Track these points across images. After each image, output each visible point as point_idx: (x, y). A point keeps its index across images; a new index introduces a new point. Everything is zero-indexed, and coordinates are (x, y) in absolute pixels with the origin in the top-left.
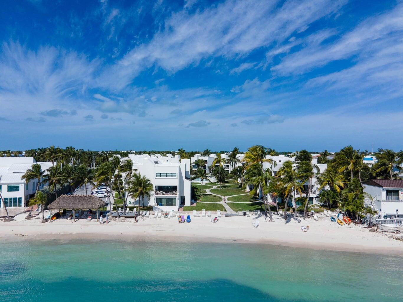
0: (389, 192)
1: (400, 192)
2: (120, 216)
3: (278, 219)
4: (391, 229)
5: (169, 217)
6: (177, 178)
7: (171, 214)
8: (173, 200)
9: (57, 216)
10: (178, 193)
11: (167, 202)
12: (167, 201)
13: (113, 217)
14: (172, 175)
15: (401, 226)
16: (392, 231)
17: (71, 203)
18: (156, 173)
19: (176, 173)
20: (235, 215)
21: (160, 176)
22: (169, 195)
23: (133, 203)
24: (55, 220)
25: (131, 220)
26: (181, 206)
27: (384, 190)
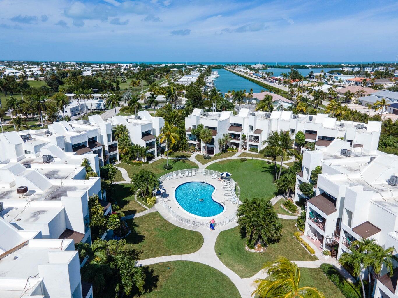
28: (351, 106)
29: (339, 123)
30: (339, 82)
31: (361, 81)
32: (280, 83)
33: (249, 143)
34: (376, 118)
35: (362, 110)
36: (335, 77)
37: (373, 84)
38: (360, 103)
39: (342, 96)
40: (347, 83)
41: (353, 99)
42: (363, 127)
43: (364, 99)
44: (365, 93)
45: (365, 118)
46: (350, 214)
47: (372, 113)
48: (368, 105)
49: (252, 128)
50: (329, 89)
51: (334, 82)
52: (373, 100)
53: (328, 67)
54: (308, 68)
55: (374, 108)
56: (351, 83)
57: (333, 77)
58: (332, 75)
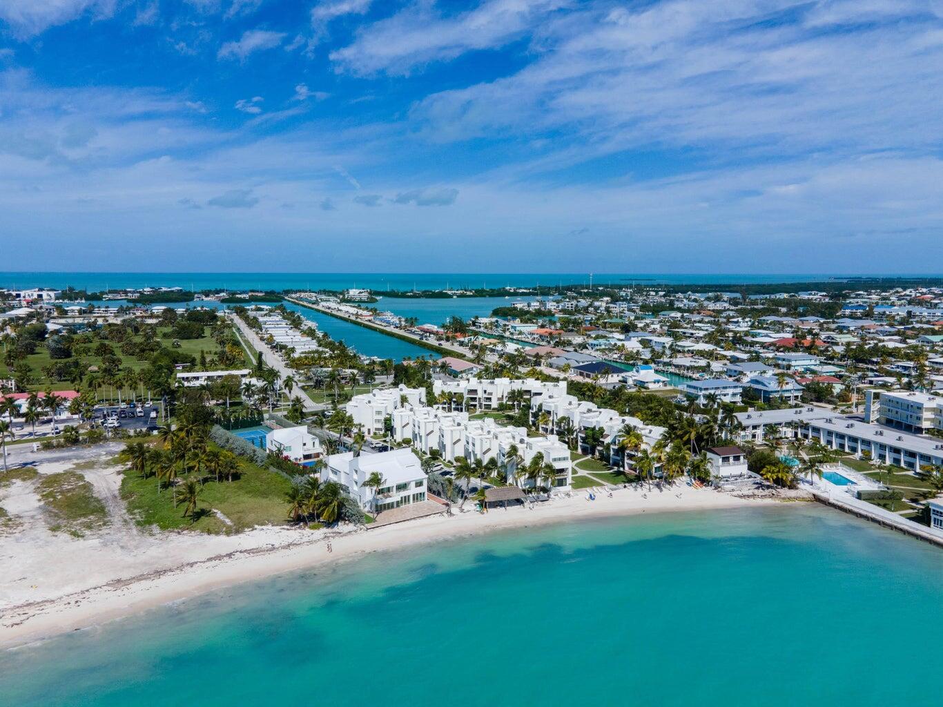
1: (730, 458)
8: (564, 480)
12: (558, 481)
14: (564, 459)
17: (503, 495)
19: (567, 457)
21: (555, 461)
22: (561, 477)
27: (720, 458)
28: (543, 368)
29: (543, 384)
30: (519, 334)
31: (547, 334)
32: (440, 339)
33: (484, 403)
34: (565, 379)
35: (554, 373)
36: (512, 327)
37: (560, 339)
38: (551, 366)
39: (531, 358)
40: (529, 336)
41: (543, 361)
42: (557, 385)
43: (554, 360)
44: (554, 355)
45: (557, 380)
46: (556, 414)
47: (562, 375)
48: (559, 368)
49: (485, 392)
50: (516, 350)
51: (512, 334)
52: (562, 362)
53: (484, 294)
54: (450, 297)
55: (564, 371)
56: (534, 336)
57: (510, 327)
58: (507, 323)
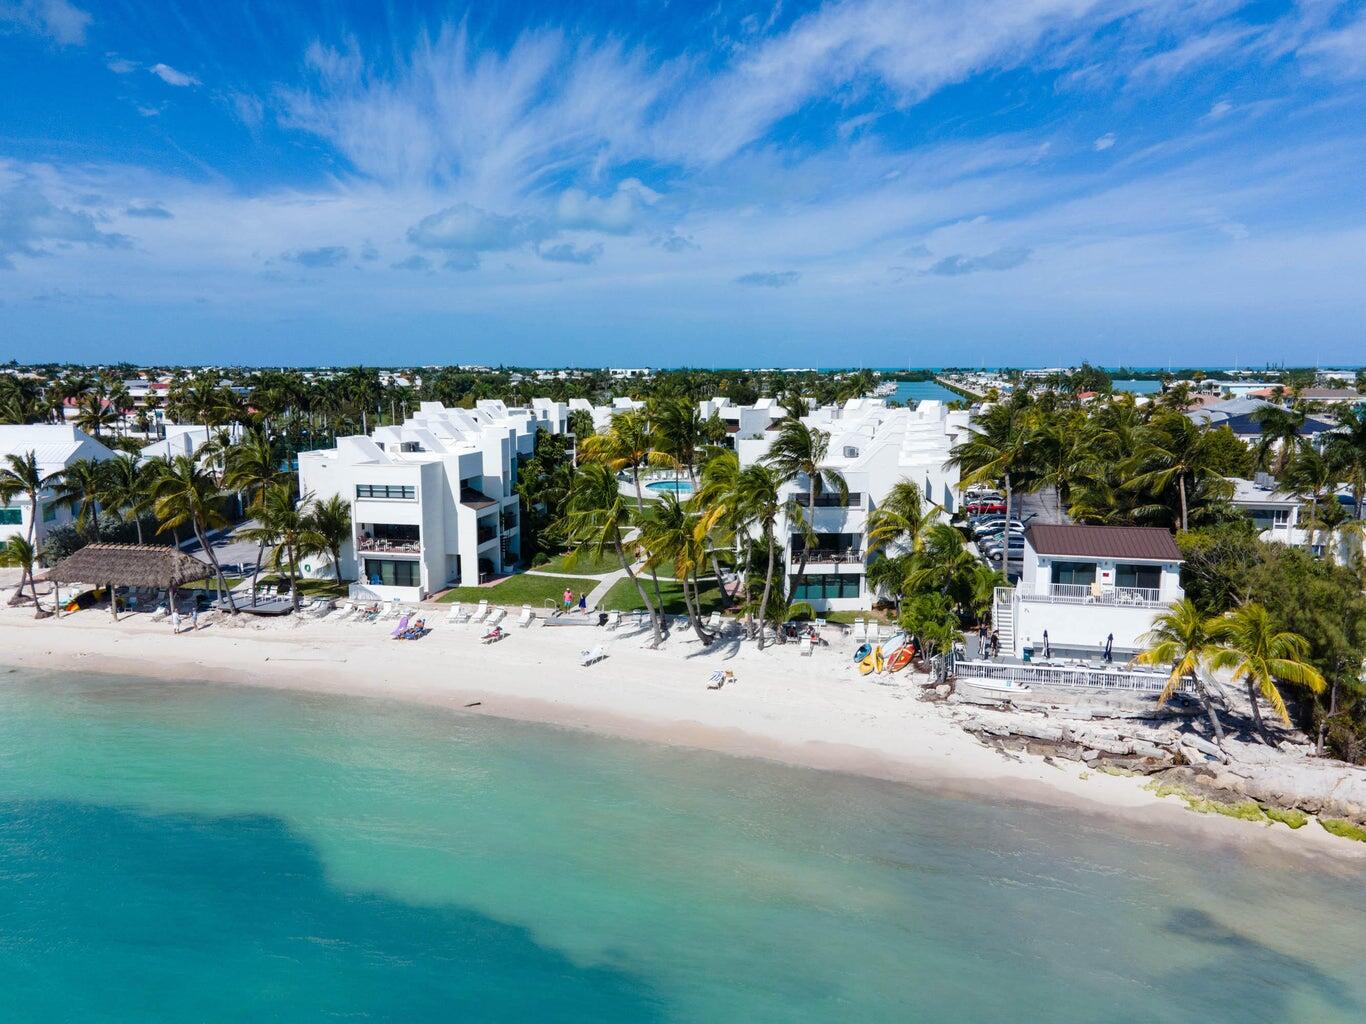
0: (1059, 572)
1: (1099, 571)
2: (238, 611)
3: (689, 642)
4: (988, 694)
5: (378, 618)
6: (418, 502)
7: (386, 610)
8: (415, 567)
9: (85, 601)
10: (423, 549)
11: (396, 574)
12: (396, 568)
13: (224, 611)
14: (404, 492)
15: (1023, 687)
16: (989, 702)
17: (106, 568)
18: (357, 486)
19: (413, 487)
20: (575, 622)
21: (369, 494)
22: (400, 553)
23: (318, 571)
24: (75, 611)
25: (260, 624)
26: (450, 585)
27: (1043, 562)
57: (1220, 390)
